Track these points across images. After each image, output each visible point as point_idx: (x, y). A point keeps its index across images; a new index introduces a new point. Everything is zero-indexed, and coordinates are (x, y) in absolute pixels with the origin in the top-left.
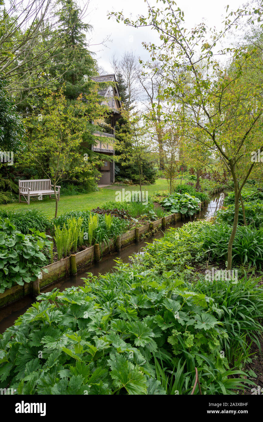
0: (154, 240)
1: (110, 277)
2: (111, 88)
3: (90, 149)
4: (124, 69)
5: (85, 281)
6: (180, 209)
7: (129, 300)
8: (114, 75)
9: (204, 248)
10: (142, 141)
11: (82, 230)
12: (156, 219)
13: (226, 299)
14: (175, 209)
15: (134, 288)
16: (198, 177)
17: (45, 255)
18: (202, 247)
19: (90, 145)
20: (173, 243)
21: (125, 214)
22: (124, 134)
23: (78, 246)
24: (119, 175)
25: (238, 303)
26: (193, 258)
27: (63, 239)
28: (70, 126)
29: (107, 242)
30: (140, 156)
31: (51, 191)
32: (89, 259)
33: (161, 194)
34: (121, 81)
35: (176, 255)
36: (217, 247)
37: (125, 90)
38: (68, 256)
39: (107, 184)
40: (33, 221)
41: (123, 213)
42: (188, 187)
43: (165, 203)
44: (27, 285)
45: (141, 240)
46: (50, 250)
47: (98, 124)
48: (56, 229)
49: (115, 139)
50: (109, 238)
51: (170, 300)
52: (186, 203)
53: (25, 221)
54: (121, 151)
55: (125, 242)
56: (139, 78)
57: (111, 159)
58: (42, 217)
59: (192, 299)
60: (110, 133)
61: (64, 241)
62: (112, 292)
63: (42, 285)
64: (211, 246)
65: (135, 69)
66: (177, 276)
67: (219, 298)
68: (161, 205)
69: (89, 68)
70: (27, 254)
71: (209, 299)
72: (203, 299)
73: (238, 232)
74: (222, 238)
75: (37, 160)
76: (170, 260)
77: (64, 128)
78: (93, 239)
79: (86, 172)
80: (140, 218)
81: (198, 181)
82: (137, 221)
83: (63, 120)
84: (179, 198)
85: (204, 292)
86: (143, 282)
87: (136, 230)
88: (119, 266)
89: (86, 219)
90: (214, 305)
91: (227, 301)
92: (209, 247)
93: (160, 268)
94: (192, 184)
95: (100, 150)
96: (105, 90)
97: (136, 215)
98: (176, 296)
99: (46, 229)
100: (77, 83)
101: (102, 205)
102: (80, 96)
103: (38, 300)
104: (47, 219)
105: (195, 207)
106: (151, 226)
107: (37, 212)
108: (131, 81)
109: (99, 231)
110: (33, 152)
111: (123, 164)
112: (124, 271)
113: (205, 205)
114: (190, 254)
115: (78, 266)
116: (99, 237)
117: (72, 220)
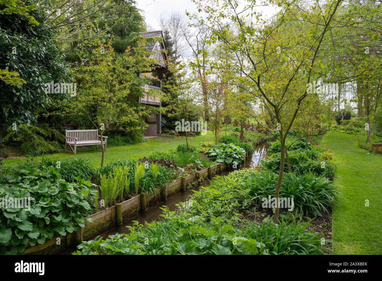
0: (201, 188)
1: (157, 225)
2: (158, 44)
3: (138, 101)
4: (171, 27)
5: (130, 230)
6: (225, 158)
7: (176, 247)
8: (162, 32)
9: (251, 195)
10: (188, 92)
11: (128, 179)
12: (202, 168)
13: (276, 244)
14: (221, 158)
15: (181, 235)
16: (242, 129)
17: (90, 204)
18: (249, 194)
19: (137, 97)
20: (220, 190)
21: (171, 164)
22: (170, 86)
23: (124, 195)
24: (165, 127)
25: (289, 249)
26: (240, 205)
27: (109, 187)
28: (117, 78)
29: (153, 191)
30: (186, 107)
31: (97, 142)
32: (135, 208)
33: (207, 145)
34: (168, 38)
35: (223, 202)
36: (263, 194)
37: (172, 46)
38: (113, 205)
39: (153, 136)
40: (78, 170)
41: (170, 162)
42: (233, 138)
43: (211, 153)
44: (70, 236)
45: (187, 189)
46: (95, 199)
47: (145, 77)
48: (101, 177)
49: (161, 92)
50: (156, 187)
51: (219, 246)
52: (231, 153)
53: (70, 170)
54: (167, 103)
55: (171, 191)
56: (185, 35)
57: (158, 110)
58: (88, 166)
59: (242, 245)
60: (157, 86)
61: (109, 189)
62: (159, 240)
63: (85, 235)
64: (257, 193)
65: (181, 27)
66: (225, 224)
67: (269, 244)
68: (207, 156)
69: (138, 24)
70: (71, 203)
71: (259, 245)
72: (254, 245)
73: (284, 179)
74: (268, 184)
75: (84, 109)
76: (218, 207)
77: (112, 79)
78: (139, 188)
79: (133, 121)
80: (186, 167)
81: (242, 132)
82: (183, 170)
83: (111, 71)
84: (224, 148)
85: (254, 237)
86: (191, 228)
87: (183, 180)
88: (165, 214)
89: (132, 168)
90: (265, 251)
91: (277, 246)
92: (256, 194)
93: (207, 215)
94: (236, 136)
95: (147, 102)
96: (152, 45)
97: (182, 164)
98: (226, 242)
99: (92, 179)
100: (125, 38)
101: (149, 155)
102: (128, 48)
103: (79, 248)
104: (93, 168)
105: (240, 156)
106: (197, 175)
107: (83, 161)
108: (177, 38)
109: (145, 179)
110: (80, 102)
111: (170, 115)
112: (171, 219)
113: (249, 155)
114: (237, 201)
115: (124, 215)
116: (146, 186)
117: (118, 168)
